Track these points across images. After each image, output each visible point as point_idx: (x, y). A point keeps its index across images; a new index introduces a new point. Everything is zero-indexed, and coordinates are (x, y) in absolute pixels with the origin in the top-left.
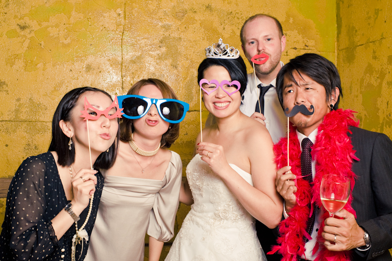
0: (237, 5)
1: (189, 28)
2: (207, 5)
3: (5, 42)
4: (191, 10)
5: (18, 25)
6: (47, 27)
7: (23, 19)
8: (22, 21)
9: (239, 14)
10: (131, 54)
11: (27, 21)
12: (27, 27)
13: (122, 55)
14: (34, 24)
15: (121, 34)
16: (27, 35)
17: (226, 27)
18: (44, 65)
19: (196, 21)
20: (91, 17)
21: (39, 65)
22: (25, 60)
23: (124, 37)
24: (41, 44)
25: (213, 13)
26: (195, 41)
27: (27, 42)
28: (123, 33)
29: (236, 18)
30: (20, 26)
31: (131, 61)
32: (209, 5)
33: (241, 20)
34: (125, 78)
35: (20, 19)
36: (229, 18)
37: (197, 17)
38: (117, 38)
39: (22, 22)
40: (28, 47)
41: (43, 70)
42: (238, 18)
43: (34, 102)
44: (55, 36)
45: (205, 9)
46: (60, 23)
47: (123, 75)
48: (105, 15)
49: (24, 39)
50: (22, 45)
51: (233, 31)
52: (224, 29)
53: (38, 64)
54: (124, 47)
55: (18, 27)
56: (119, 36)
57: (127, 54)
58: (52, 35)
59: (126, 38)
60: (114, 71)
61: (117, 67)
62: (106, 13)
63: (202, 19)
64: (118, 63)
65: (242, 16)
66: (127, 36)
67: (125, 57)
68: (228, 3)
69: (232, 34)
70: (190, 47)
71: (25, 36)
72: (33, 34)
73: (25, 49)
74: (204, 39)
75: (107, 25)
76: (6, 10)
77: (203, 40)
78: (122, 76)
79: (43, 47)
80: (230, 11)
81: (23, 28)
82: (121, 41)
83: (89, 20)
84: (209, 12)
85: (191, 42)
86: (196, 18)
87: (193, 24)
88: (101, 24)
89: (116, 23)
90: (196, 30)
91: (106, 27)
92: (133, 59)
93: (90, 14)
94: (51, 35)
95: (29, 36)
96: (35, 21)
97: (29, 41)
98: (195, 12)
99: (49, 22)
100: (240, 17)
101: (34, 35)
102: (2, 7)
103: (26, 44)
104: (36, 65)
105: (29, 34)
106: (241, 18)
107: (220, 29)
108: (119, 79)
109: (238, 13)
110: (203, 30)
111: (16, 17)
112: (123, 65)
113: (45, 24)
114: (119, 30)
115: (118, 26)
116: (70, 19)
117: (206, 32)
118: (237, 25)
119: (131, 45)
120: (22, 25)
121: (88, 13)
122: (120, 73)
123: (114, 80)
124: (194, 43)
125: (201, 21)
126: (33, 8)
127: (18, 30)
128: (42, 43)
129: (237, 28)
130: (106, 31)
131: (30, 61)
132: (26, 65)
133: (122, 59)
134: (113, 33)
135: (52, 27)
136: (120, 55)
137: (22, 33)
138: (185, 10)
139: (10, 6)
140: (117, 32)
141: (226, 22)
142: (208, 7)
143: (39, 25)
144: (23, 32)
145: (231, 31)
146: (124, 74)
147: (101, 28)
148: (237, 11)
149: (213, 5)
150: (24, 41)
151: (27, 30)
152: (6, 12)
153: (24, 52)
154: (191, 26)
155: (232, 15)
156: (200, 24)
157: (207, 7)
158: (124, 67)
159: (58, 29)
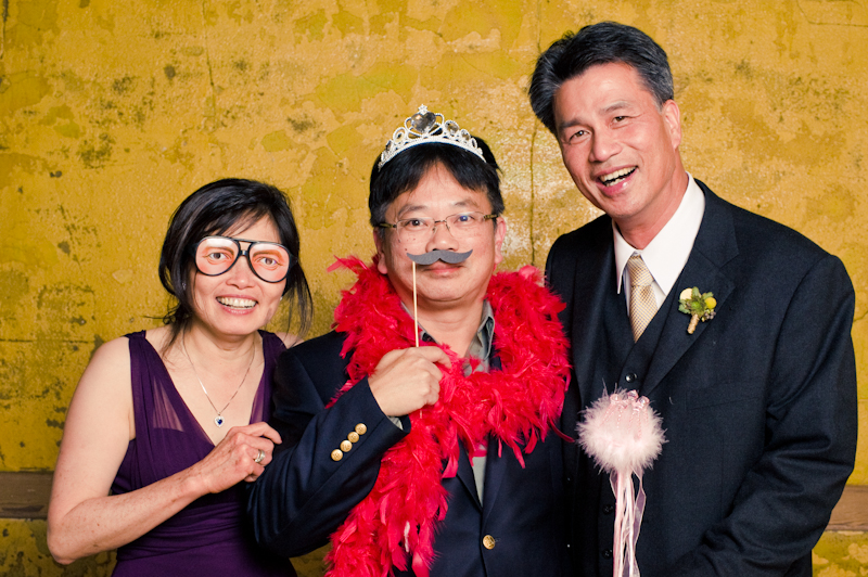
0: (813, 59)
1: (693, 120)
2: (739, 63)
3: (259, 162)
4: (699, 75)
5: (289, 120)
6: (357, 124)
7: (301, 106)
8: (298, 110)
9: (819, 83)
10: (553, 184)
11: (310, 110)
12: (310, 124)
13: (532, 186)
14: (325, 118)
15: (530, 136)
16: (309, 144)
17: (787, 115)
18: (350, 212)
19: (712, 101)
20: (458, 98)
21: (337, 214)
22: (305, 203)
23: (536, 145)
24: (341, 165)
25: (755, 81)
26: (708, 151)
27: (311, 159)
28: (535, 134)
29: (811, 94)
30: (293, 122)
31: (553, 201)
32: (743, 62)
33: (823, 96)
34: (538, 243)
35: (293, 107)
36: (793, 93)
37: (714, 92)
38: (520, 146)
39: (297, 114)
40: (311, 173)
41: (347, 225)
42: (817, 93)
43: (324, 300)
44: (374, 145)
45: (733, 71)
46: (387, 114)
47: (534, 236)
48: (491, 91)
49: (303, 152)
50: (299, 167)
51: (804, 124)
52: (781, 119)
53: (335, 210)
54: (536, 167)
55: (290, 125)
56: (525, 142)
57: (544, 186)
58: (368, 142)
59: (541, 147)
60: (512, 225)
61: (520, 217)
62: (494, 87)
63: (726, 96)
64: (523, 206)
65: (826, 87)
66: (545, 141)
67: (540, 193)
68: (792, 57)
69: (801, 132)
70: (698, 165)
71: (304, 146)
72: (323, 142)
73: (306, 175)
74: (730, 146)
75: (495, 117)
76: (262, 87)
77: (729, 148)
78: (532, 238)
79: (346, 172)
80: (796, 76)
81: (301, 127)
82: (529, 153)
83: (454, 104)
84: (744, 80)
85: (698, 152)
86: (711, 95)
87: (703, 110)
88: (482, 113)
89: (518, 110)
90: (711, 124)
91: (495, 121)
92: (559, 197)
93: (456, 91)
94: (366, 141)
95: (314, 146)
96: (328, 111)
97: (315, 157)
98: (709, 80)
99: (360, 112)
100: (821, 90)
101: (326, 144)
102: (254, 81)
103: (308, 165)
104: (331, 213)
105: (315, 140)
106: (824, 93)
107: (771, 121)
108: (525, 244)
109: (816, 80)
110: (730, 123)
111: (284, 101)
112: (535, 210)
113: (350, 117)
114: (525, 128)
115: (523, 118)
116: (410, 104)
117: (737, 129)
118: (815, 109)
119: (554, 164)
120: (299, 121)
121: (452, 89)
122: (528, 230)
123: (514, 247)
124: (707, 156)
125: (724, 101)
126: (324, 81)
127: (290, 132)
128: (345, 161)
129: (813, 117)
130: (494, 132)
131: (316, 205)
132: (308, 213)
133: (533, 196)
134: (512, 135)
135: (368, 123)
136: (528, 187)
137: (299, 139)
138: (685, 76)
139: (272, 76)
140: (520, 133)
141: (787, 102)
142: (742, 68)
143: (339, 118)
144: (301, 136)
145: (800, 126)
146: (536, 232)
147: (483, 124)
148: (814, 76)
149: (754, 63)
150: (303, 157)
151: (311, 133)
152: (261, 91)
153: (302, 183)
154: (700, 113)
155: (801, 86)
156: (722, 108)
157: (739, 68)
158: (536, 216)
159: (381, 129)
